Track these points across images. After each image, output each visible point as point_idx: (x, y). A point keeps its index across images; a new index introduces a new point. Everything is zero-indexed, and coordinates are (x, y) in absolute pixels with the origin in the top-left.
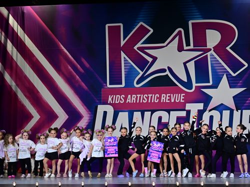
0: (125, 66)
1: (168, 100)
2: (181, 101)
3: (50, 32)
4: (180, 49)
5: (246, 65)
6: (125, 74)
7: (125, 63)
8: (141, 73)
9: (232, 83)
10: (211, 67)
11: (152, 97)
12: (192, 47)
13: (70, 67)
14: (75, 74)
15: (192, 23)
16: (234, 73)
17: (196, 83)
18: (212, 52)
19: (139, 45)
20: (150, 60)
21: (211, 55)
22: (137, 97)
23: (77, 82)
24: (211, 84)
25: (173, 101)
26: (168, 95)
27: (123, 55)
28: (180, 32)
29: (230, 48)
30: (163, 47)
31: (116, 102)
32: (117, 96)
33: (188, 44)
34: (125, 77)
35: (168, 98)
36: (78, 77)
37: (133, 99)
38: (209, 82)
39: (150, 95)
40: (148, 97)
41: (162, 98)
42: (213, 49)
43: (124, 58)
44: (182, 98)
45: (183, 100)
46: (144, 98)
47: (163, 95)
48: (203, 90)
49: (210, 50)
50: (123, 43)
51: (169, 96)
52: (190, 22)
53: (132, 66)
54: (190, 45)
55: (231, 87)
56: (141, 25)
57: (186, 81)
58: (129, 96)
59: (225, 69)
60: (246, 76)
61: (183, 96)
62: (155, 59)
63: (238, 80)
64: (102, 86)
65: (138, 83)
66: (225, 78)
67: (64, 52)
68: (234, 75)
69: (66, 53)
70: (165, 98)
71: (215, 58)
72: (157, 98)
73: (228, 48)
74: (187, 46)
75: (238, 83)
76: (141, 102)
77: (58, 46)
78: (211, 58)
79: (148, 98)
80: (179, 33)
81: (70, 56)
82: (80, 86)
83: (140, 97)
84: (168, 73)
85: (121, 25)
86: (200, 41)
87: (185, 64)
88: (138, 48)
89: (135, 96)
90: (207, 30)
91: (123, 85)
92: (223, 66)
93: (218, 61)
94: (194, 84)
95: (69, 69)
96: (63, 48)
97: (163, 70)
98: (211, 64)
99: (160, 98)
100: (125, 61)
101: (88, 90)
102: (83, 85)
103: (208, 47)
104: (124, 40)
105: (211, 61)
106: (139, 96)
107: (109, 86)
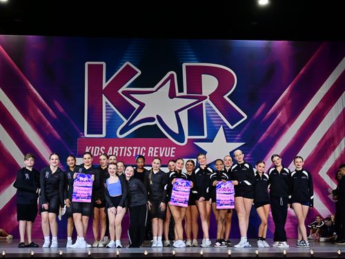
0: (106, 112)
1: (156, 154)
2: (172, 156)
3: (17, 68)
4: (172, 95)
5: (246, 117)
6: (106, 122)
7: (106, 109)
8: (126, 121)
9: (230, 137)
10: (207, 117)
11: (137, 150)
12: (185, 93)
13: (39, 112)
14: (46, 119)
15: (186, 66)
16: (232, 125)
17: (189, 135)
18: (208, 100)
19: (124, 88)
20: (136, 106)
21: (206, 104)
22: (120, 149)
23: (48, 128)
24: (205, 136)
25: (161, 155)
26: (156, 148)
27: (105, 99)
28: (172, 75)
29: (228, 97)
30: (152, 92)
31: (95, 155)
32: (96, 148)
33: (181, 90)
34: (107, 126)
35: (156, 152)
36: (49, 124)
37: (115, 151)
38: (203, 135)
39: (135, 148)
40: (133, 149)
41: (149, 152)
42: (208, 97)
43: (106, 103)
44: (172, 152)
45: (173, 154)
46: (128, 151)
47: (150, 148)
48: (197, 143)
49: (206, 98)
50: (105, 85)
51: (157, 150)
52: (184, 65)
53: (115, 112)
54: (183, 92)
55: (228, 141)
56: (128, 65)
57: (177, 132)
58: (111, 148)
59: (222, 120)
60: (245, 129)
61: (174, 150)
62: (142, 105)
63: (236, 134)
64: (79, 136)
65: (121, 133)
66: (221, 131)
67: (33, 93)
68: (231, 127)
69: (35, 94)
70: (152, 151)
71: (211, 107)
72: (144, 151)
73: (226, 97)
74: (179, 92)
75: (235, 137)
76: (124, 155)
77: (26, 85)
78: (206, 107)
79: (132, 151)
80: (171, 77)
81: (40, 98)
82: (51, 134)
83: (123, 150)
84: (156, 122)
85: (104, 64)
86: (195, 87)
87: (177, 112)
88: (123, 92)
89: (118, 148)
90: (203, 75)
91: (104, 135)
92: (220, 117)
93: (214, 111)
94: (187, 137)
95: (39, 114)
96: (32, 87)
97: (152, 119)
98: (207, 114)
99: (146, 152)
100: (106, 106)
101: (61, 140)
102: (55, 132)
103: (203, 95)
104: (106, 82)
105: (206, 111)
106: (122, 148)
107: (86, 135)
